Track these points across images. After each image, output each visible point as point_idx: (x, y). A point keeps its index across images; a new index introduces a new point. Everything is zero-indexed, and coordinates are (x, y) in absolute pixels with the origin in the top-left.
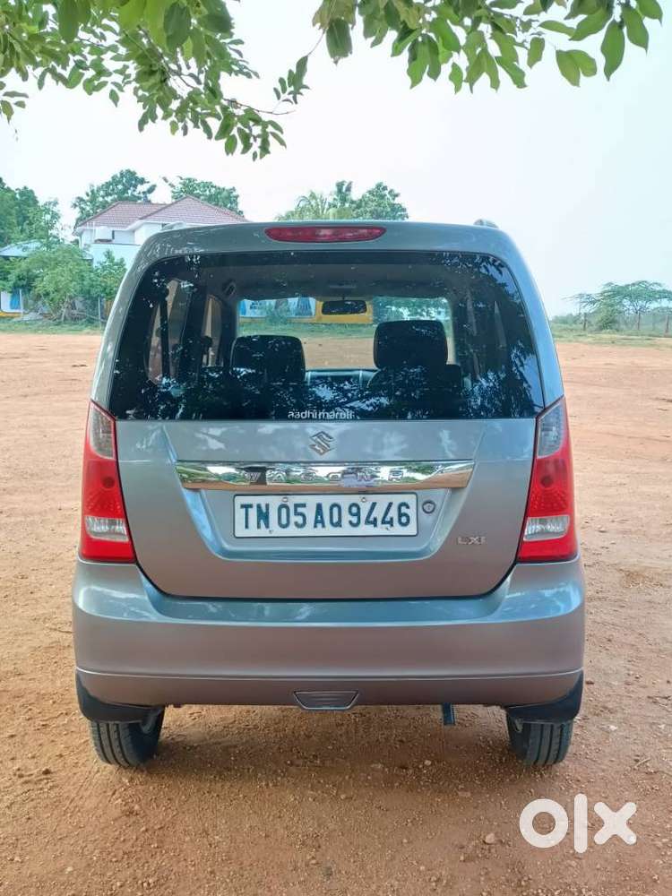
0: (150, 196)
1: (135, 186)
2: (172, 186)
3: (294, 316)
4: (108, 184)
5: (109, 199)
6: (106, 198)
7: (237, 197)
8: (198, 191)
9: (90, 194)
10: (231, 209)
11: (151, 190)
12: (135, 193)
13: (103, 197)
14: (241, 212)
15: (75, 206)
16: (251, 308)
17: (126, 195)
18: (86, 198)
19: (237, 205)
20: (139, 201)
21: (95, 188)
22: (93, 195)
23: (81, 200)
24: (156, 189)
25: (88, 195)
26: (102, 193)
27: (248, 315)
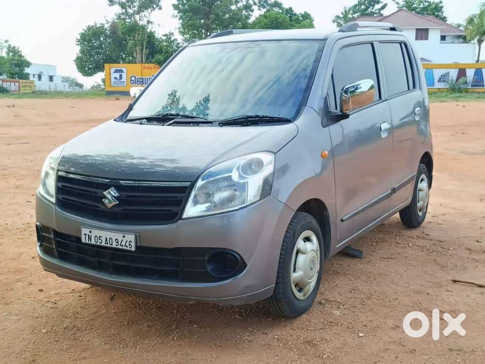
0: (382, 12)
1: (374, 6)
2: (398, 3)
3: (470, 87)
4: (355, 6)
5: (356, 15)
6: (353, 15)
7: (442, 7)
8: (415, 5)
9: (344, 13)
10: (437, 16)
11: (383, 8)
12: (373, 10)
13: (352, 14)
14: (445, 17)
15: (334, 21)
16: (439, 81)
17: (367, 12)
18: (341, 16)
19: (442, 12)
20: (375, 15)
21: (347, 9)
22: (346, 14)
23: (338, 17)
24: (387, 6)
25: (342, 14)
26: (351, 12)
27: (436, 87)
